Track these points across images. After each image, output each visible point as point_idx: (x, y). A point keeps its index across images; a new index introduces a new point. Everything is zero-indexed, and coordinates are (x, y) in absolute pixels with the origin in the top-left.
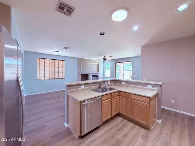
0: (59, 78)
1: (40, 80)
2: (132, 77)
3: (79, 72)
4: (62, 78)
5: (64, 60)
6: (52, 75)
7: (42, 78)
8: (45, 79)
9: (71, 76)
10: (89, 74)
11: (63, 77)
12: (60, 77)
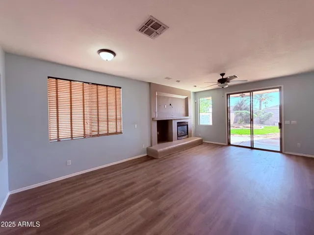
0: (108, 134)
1: (59, 140)
2: (280, 125)
3: (153, 116)
4: (116, 133)
5: (120, 88)
6: (91, 126)
7: (65, 133)
8: (72, 137)
9: (136, 125)
10: (172, 120)
11: (119, 130)
12: (112, 130)
